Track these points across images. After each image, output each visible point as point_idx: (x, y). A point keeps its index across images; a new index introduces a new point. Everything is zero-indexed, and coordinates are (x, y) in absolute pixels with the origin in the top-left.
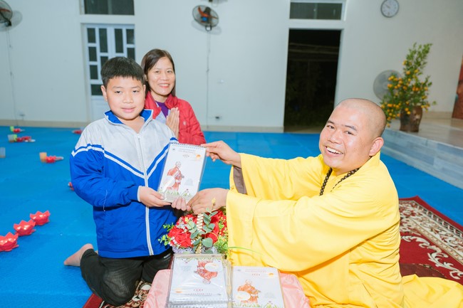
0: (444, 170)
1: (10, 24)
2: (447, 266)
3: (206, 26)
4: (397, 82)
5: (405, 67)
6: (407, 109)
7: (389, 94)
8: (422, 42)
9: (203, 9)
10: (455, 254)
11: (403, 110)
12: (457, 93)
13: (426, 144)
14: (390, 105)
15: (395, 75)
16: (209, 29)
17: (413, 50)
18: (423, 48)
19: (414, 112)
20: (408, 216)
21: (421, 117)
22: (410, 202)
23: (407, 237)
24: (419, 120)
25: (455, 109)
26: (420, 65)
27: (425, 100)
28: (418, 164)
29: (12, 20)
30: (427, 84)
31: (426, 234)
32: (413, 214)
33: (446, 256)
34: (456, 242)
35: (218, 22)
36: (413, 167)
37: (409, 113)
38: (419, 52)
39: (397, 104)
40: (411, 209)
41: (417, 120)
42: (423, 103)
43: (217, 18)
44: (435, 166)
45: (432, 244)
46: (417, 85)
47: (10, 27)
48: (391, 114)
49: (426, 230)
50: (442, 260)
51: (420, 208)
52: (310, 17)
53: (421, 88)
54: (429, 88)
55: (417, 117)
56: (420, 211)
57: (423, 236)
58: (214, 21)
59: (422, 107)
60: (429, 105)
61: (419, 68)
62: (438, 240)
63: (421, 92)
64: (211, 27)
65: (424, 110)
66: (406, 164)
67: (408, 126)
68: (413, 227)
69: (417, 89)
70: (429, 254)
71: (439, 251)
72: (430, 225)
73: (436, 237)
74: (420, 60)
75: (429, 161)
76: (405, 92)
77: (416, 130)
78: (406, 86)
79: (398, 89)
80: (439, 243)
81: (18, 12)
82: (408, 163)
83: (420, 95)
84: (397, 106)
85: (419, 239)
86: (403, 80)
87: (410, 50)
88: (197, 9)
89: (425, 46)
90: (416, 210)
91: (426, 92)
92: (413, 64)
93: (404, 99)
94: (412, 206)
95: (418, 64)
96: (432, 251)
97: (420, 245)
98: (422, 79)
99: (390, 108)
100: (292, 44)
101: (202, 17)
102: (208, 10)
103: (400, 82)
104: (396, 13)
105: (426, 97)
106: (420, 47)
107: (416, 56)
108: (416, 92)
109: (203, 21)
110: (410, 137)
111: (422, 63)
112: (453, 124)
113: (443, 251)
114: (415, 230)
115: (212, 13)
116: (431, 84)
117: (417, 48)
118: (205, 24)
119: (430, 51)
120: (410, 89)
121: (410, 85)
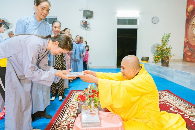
0: (178, 80)
1: (8, 28)
2: (176, 111)
3: (85, 28)
4: (159, 47)
5: (162, 42)
6: (163, 58)
7: (156, 52)
8: (167, 33)
9: (84, 22)
10: (180, 108)
11: (162, 58)
12: (184, 52)
13: (171, 71)
14: (156, 56)
15: (158, 45)
16: (86, 29)
17: (164, 36)
18: (168, 35)
19: (166, 59)
20: (163, 96)
21: (169, 60)
22: (165, 91)
23: (163, 103)
24: (169, 62)
25: (183, 58)
26: (167, 41)
27: (170, 54)
28: (169, 79)
29: (9, 27)
30: (170, 48)
31: (170, 102)
32: (166, 95)
33: (176, 108)
34: (181, 104)
35: (90, 26)
36: (167, 80)
37: (164, 59)
38: (166, 37)
39: (159, 56)
40: (165, 94)
41: (167, 62)
42: (169, 55)
43: (90, 25)
44: (175, 79)
45: (171, 105)
46: (167, 49)
47: (8, 29)
48: (157, 60)
49: (170, 101)
50: (175, 110)
51: (169, 93)
52: (125, 24)
53: (168, 50)
54: (171, 50)
55: (167, 61)
56: (168, 94)
57: (168, 102)
58: (88, 26)
59: (169, 57)
60: (171, 56)
61: (167, 42)
62: (174, 103)
63: (169, 51)
64: (87, 28)
65: (170, 58)
66: (164, 79)
67: (164, 64)
68: (165, 100)
69: (166, 50)
70: (170, 108)
71: (174, 107)
72: (172, 99)
73: (173, 103)
74: (167, 39)
75: (173, 77)
76: (162, 51)
77: (168, 66)
78: (163, 49)
79: (159, 50)
80: (174, 105)
81: (12, 24)
82: (165, 79)
83: (168, 52)
84: (159, 57)
85: (167, 103)
86: (161, 47)
87: (163, 36)
88: (82, 21)
89: (168, 34)
90: (167, 94)
91: (170, 51)
92: (164, 41)
93: (162, 54)
94: (166, 93)
95: (166, 41)
96: (171, 107)
97: (167, 105)
98: (168, 46)
99: (157, 58)
100: (119, 34)
101: (84, 25)
102: (86, 22)
103: (160, 48)
104: (158, 22)
105: (170, 53)
106: (167, 35)
107: (165, 38)
108: (166, 51)
109: (84, 26)
110: (165, 68)
111: (168, 40)
112: (183, 64)
113: (176, 107)
114: (166, 100)
115: (87, 23)
116: (171, 48)
117: (165, 35)
118: (85, 27)
119: (170, 36)
120: (164, 50)
121: (164, 49)
